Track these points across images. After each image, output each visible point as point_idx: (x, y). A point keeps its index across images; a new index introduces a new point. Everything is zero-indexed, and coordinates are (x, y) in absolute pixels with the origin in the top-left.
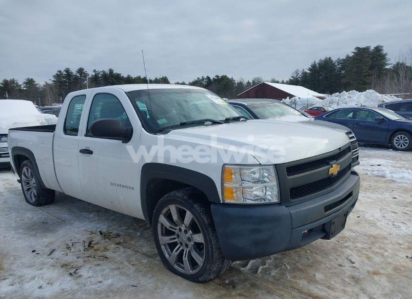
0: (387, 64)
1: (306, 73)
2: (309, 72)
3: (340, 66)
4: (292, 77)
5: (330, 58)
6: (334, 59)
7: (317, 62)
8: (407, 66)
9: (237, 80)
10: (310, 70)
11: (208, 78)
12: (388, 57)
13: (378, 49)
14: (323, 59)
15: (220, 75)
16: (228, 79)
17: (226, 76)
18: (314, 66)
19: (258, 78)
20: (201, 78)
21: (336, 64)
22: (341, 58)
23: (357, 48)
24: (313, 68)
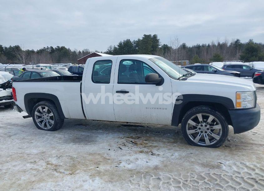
0: (160, 45)
1: (116, 48)
2: (118, 47)
3: (135, 45)
4: (108, 50)
5: (129, 40)
6: (132, 41)
7: (122, 41)
8: (168, 47)
9: (72, 50)
10: (118, 46)
11: (52, 48)
12: (160, 41)
13: (155, 36)
14: (126, 40)
15: (60, 46)
16: (66, 49)
17: (64, 47)
18: (120, 44)
19: (86, 50)
20: (46, 47)
21: (133, 43)
22: (135, 40)
23: (145, 35)
24: (120, 45)
